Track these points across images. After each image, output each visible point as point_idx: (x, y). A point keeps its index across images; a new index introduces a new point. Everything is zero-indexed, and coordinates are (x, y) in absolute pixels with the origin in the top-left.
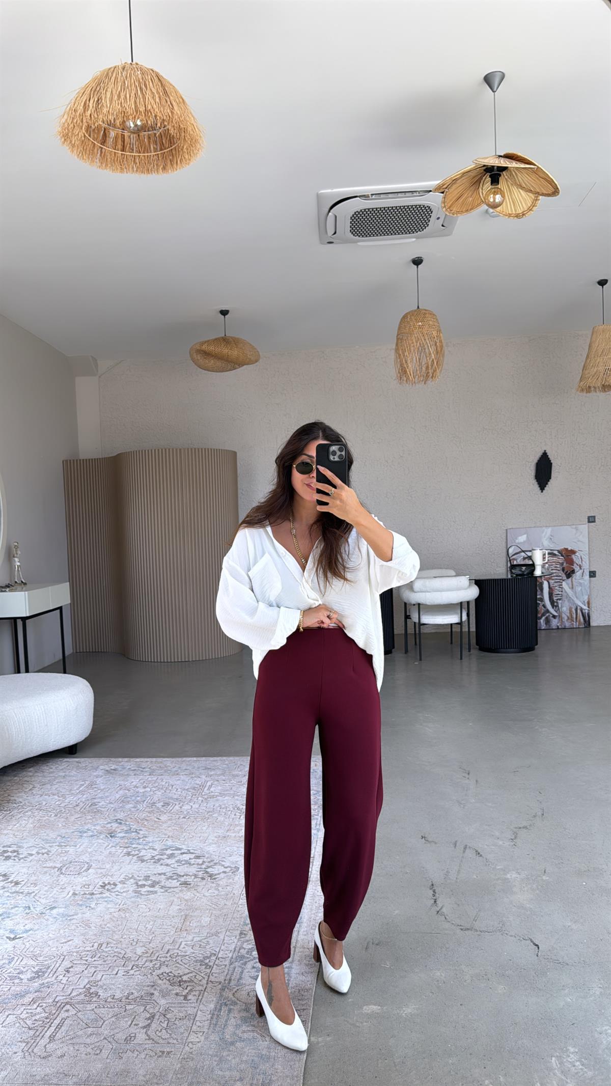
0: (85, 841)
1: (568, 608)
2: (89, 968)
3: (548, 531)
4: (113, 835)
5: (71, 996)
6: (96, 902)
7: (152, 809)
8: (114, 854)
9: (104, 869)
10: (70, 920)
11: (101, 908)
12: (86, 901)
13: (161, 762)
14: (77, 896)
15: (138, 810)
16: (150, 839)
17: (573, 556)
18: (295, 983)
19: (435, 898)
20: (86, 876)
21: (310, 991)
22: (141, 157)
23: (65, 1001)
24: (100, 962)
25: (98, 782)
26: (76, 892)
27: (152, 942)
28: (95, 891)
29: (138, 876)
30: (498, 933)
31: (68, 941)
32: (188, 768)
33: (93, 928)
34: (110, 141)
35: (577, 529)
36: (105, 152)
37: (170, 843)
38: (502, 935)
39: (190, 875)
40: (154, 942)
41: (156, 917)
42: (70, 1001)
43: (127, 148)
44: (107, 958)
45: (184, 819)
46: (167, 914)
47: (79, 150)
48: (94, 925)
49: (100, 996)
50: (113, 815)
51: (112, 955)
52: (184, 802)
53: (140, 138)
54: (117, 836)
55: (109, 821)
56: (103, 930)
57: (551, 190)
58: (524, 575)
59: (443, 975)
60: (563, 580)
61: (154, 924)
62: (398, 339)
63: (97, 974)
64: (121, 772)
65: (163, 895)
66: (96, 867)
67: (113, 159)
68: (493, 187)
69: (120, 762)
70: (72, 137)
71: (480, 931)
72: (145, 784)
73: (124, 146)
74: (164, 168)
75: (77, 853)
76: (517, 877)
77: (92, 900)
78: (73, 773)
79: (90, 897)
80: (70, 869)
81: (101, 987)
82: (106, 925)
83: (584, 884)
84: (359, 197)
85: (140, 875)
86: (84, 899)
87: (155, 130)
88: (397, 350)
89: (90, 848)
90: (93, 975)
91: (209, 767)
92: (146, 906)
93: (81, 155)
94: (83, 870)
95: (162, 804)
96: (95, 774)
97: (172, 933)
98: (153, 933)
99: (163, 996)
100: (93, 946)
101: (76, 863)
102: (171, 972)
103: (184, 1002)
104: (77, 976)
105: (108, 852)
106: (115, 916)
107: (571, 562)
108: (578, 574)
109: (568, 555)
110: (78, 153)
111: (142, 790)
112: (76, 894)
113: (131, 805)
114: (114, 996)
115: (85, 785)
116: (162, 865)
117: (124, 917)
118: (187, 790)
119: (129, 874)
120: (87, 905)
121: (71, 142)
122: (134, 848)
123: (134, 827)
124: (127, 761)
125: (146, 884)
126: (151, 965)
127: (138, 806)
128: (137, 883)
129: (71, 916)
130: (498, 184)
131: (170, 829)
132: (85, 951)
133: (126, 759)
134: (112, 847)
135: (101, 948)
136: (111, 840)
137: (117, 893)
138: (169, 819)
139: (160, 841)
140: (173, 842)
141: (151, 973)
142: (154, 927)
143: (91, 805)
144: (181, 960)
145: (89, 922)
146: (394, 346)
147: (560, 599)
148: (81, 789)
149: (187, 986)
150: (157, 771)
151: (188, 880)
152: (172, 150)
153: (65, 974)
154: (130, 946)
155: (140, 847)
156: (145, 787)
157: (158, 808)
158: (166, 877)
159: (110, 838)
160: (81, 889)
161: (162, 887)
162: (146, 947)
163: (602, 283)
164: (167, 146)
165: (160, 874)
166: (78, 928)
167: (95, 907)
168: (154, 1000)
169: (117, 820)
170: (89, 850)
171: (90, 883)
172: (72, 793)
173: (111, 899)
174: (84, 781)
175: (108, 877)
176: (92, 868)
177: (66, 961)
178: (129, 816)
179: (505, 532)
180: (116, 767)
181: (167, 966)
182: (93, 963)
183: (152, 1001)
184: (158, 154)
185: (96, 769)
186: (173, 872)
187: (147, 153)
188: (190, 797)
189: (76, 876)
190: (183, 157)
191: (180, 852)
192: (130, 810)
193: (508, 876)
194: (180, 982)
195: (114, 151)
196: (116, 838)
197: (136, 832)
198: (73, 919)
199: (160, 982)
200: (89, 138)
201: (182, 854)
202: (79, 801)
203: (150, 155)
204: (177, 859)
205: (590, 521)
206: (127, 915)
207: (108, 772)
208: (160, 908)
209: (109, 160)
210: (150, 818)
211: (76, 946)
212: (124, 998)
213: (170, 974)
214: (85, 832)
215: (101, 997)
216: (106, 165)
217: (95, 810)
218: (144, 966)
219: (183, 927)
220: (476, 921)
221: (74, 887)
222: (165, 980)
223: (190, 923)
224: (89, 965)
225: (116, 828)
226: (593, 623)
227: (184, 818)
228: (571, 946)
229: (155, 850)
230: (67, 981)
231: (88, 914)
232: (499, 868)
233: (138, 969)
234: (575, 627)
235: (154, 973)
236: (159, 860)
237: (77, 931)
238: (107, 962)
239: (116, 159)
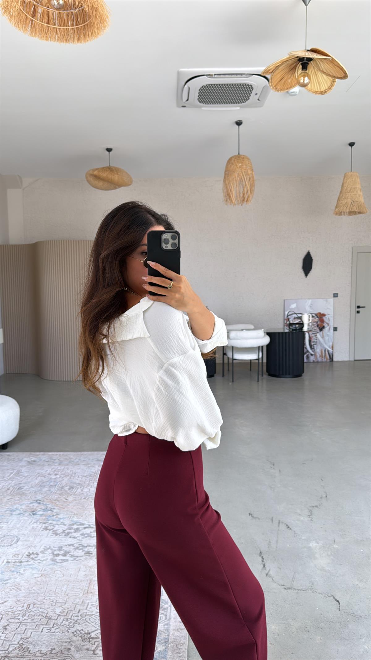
0: (14, 518)
1: (320, 350)
2: (21, 626)
3: (310, 302)
4: (34, 513)
5: (8, 651)
6: (24, 569)
7: (61, 492)
8: (36, 529)
9: (28, 541)
10: (5, 584)
11: (27, 574)
12: (16, 568)
13: (67, 455)
14: (10, 564)
15: (52, 492)
16: (61, 516)
17: (324, 318)
18: (173, 638)
19: (263, 563)
20: (16, 547)
21: (185, 645)
22: (61, 30)
23: (4, 655)
24: (29, 621)
25: (23, 471)
26: (10, 561)
27: (67, 602)
28: (23, 559)
29: (54, 547)
30: (310, 591)
31: (5, 602)
32: (85, 459)
33: (23, 591)
34: (39, 15)
35: (327, 301)
36: (35, 24)
37: (75, 519)
38: (313, 592)
39: (91, 546)
40: (68, 603)
41: (68, 581)
42: (8, 655)
43: (51, 22)
44: (34, 617)
45: (85, 500)
46: (76, 578)
47: (15, 20)
48: (24, 588)
49: (30, 650)
50: (34, 497)
51: (38, 614)
52: (84, 486)
53: (61, 15)
54: (38, 513)
55: (32, 501)
56: (30, 592)
57: (342, 75)
58: (298, 330)
59: (277, 628)
60: (318, 332)
61: (67, 588)
62: (225, 174)
63: (27, 631)
64: (39, 463)
65: (73, 563)
66: (23, 540)
67: (41, 28)
68: (303, 72)
69: (38, 455)
70: (11, 8)
71: (298, 590)
72: (56, 472)
73: (48, 20)
74: (79, 39)
75: (9, 528)
76: (317, 546)
77: (20, 567)
78: (5, 464)
79: (20, 564)
80: (4, 542)
81: (31, 643)
82: (32, 588)
83: (362, 550)
84: (207, 75)
85: (55, 546)
86: (15, 566)
87: (72, 10)
88: (224, 181)
89: (18, 524)
90: (24, 632)
91: (100, 459)
92: (60, 571)
93: (17, 23)
94: (14, 542)
95: (68, 487)
96: (20, 464)
97: (81, 595)
98: (67, 595)
99: (78, 651)
100: (23, 607)
101: (8, 537)
102: (82, 630)
103: (93, 656)
104: (12, 633)
105: (31, 527)
106: (39, 580)
107: (322, 321)
108: (327, 329)
109: (320, 317)
110: (15, 22)
111: (53, 477)
112: (9, 563)
113: (46, 489)
114: (41, 650)
115: (13, 474)
116: (70, 537)
117: (45, 581)
118: (86, 476)
119: (47, 545)
120: (18, 571)
121: (10, 12)
122: (50, 524)
123: (49, 506)
124: (43, 455)
125: (60, 553)
126: (67, 623)
127: (52, 489)
128: (53, 553)
129: (6, 580)
130: (307, 70)
131: (75, 508)
132: (18, 611)
133: (42, 453)
134: (34, 523)
135: (30, 608)
136: (33, 517)
137: (39, 561)
138: (74, 500)
139: (68, 517)
140: (78, 518)
141: (67, 630)
142: (68, 590)
143: (18, 488)
144: (89, 619)
145: (19, 586)
146: (222, 178)
147: (315, 344)
148: (11, 476)
149: (95, 642)
150: (64, 462)
151: (90, 550)
152: (85, 25)
153: (3, 631)
154: (50, 606)
155: (54, 523)
156: (56, 475)
157: (66, 491)
158: (74, 547)
159: (33, 516)
160: (13, 558)
161: (72, 556)
162: (63, 608)
163: (352, 144)
164: (81, 22)
165: (70, 545)
166: (11, 590)
167: (24, 573)
168: (71, 654)
169: (37, 501)
170: (18, 526)
171: (19, 553)
172: (5, 480)
173: (35, 566)
174: (13, 470)
175: (32, 548)
176: (21, 541)
177: (3, 620)
178: (46, 497)
179: (283, 301)
180: (35, 459)
181: (79, 624)
182: (23, 621)
183: (70, 656)
184: (74, 28)
185: (21, 460)
186: (79, 544)
187: (66, 26)
188: (88, 482)
189: (9, 547)
190: (93, 31)
191: (83, 527)
192: (46, 493)
193: (311, 545)
194: (89, 638)
195: (41, 23)
196: (37, 516)
197: (51, 510)
198: (8, 583)
199: (75, 638)
200: (23, 11)
201: (85, 528)
202: (9, 486)
203: (68, 29)
204: (81, 532)
205: (335, 296)
206: (47, 579)
207: (30, 463)
208: (71, 574)
209: (38, 30)
210: (60, 499)
211: (11, 607)
212: (48, 653)
213: (81, 631)
214: (14, 511)
215: (31, 652)
216: (36, 33)
217: (21, 493)
218: (62, 624)
219: (89, 590)
220: (294, 582)
221: (8, 557)
222: (78, 637)
223: (94, 586)
224: (21, 623)
225: (38, 507)
226: (335, 359)
227: (85, 498)
228: (361, 601)
229: (65, 525)
230: (5, 637)
231: (18, 578)
232: (303, 538)
233: (57, 627)
234: (324, 361)
235: (70, 631)
236: (68, 533)
237: (11, 593)
238: (34, 621)
239: (43, 30)
